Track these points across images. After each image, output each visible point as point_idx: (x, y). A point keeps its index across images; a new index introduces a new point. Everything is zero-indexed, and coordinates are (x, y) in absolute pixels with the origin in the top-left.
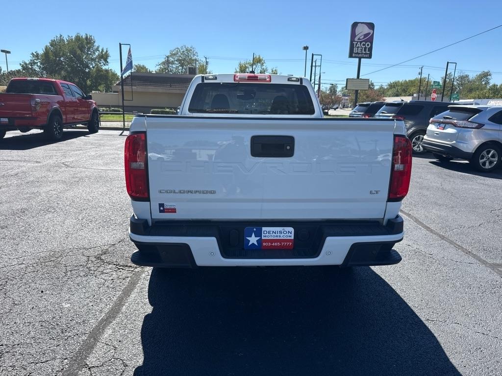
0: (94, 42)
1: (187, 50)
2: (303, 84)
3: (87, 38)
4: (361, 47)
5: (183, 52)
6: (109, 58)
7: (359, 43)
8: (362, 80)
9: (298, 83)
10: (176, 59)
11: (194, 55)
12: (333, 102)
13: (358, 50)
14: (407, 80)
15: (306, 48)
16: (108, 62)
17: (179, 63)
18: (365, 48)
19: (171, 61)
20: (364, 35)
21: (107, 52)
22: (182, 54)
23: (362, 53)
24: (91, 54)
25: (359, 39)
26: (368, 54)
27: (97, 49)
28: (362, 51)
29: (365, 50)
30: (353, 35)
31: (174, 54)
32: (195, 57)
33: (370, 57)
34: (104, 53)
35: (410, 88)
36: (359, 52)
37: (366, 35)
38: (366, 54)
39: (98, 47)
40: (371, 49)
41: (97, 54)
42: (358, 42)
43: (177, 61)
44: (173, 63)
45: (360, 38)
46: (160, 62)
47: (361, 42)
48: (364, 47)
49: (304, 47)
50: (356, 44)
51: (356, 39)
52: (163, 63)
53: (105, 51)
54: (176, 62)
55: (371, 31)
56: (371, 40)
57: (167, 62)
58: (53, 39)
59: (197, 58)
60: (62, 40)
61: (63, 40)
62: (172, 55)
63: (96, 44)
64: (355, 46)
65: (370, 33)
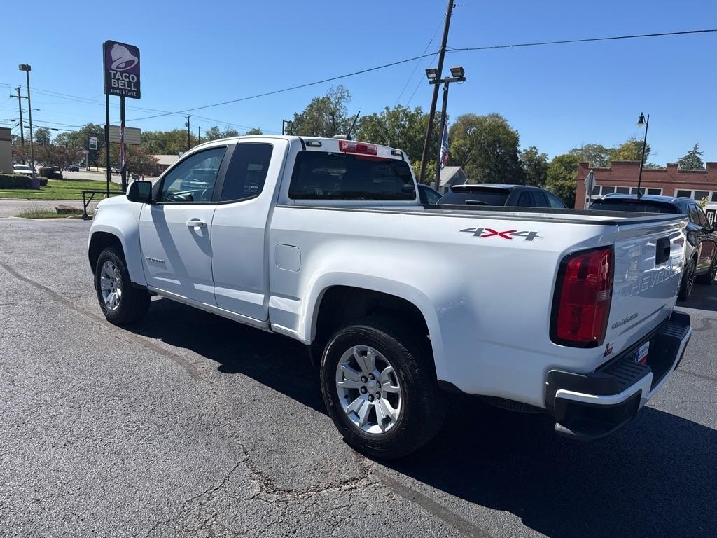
4: (123, 80)
7: (118, 73)
8: (129, 130)
12: (68, 158)
13: (118, 83)
14: (163, 132)
15: (26, 68)
18: (129, 83)
20: (126, 62)
23: (125, 90)
25: (118, 67)
26: (134, 91)
28: (125, 86)
29: (129, 86)
30: (108, 61)
33: (138, 96)
35: (169, 143)
36: (120, 87)
37: (128, 63)
38: (131, 91)
40: (137, 85)
42: (117, 71)
45: (120, 66)
47: (122, 73)
48: (128, 80)
49: (23, 65)
50: (115, 75)
51: (114, 66)
55: (135, 59)
56: (136, 71)
64: (113, 77)
65: (133, 62)
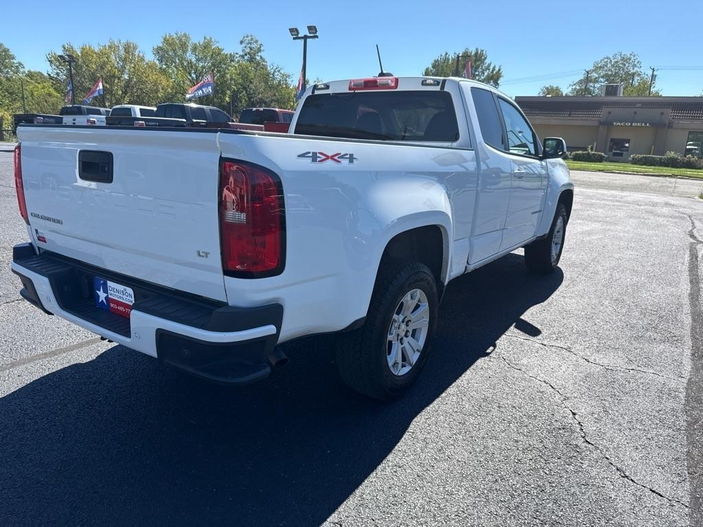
0: (486, 58)
1: (623, 59)
2: (445, 90)
3: (476, 53)
5: (617, 62)
6: (501, 78)
9: (438, 88)
10: (602, 74)
11: (634, 66)
16: (498, 84)
17: (607, 80)
19: (593, 78)
21: (499, 70)
22: (613, 66)
24: (478, 75)
27: (488, 68)
31: (601, 67)
32: (636, 69)
34: (495, 72)
39: (489, 65)
41: (486, 74)
43: (603, 77)
44: (596, 81)
46: (577, 81)
52: (580, 82)
53: (497, 69)
54: (602, 80)
57: (587, 80)
58: (436, 58)
59: (639, 70)
60: (446, 60)
61: (448, 59)
62: (597, 69)
63: (487, 61)
